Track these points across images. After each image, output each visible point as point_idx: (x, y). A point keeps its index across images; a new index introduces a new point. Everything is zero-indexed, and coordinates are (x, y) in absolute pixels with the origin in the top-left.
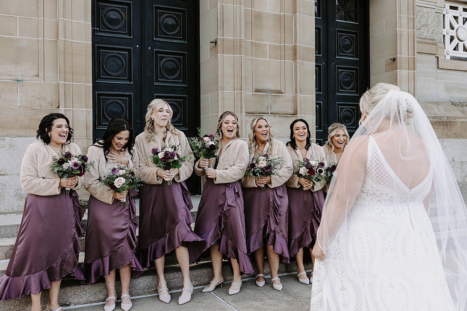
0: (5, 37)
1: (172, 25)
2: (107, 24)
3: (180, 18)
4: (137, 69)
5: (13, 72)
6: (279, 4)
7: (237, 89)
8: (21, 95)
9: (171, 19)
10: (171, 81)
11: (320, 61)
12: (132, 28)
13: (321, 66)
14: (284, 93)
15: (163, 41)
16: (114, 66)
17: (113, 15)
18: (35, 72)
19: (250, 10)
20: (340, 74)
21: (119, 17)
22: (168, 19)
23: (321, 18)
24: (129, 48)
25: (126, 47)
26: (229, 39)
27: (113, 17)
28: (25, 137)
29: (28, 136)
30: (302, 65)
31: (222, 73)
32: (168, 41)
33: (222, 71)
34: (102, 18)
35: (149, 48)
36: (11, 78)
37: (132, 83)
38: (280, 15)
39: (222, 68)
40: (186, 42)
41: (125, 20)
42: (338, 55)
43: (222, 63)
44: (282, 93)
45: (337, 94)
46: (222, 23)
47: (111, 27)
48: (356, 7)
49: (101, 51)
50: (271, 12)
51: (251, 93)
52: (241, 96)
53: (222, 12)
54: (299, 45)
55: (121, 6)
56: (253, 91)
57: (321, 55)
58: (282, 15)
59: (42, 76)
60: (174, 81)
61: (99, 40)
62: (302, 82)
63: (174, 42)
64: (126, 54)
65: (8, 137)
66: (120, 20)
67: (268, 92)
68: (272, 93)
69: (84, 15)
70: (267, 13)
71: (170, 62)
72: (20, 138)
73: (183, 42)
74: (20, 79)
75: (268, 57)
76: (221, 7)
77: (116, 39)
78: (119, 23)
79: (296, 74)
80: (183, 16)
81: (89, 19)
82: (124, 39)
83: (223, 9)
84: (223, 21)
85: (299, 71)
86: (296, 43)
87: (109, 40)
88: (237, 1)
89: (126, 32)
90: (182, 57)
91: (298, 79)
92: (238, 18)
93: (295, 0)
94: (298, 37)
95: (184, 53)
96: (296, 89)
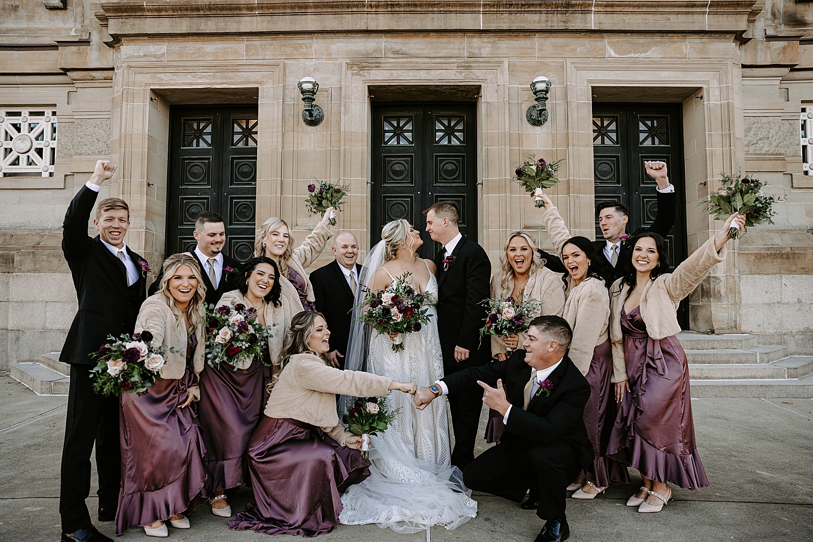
1: (452, 170)
2: (392, 176)
3: (460, 162)
4: (418, 212)
5: (307, 224)
6: (551, 139)
7: (502, 227)
9: (451, 165)
11: (620, 191)
12: (414, 177)
13: (620, 196)
15: (443, 185)
16: (398, 212)
17: (397, 168)
19: (517, 149)
20: (647, 204)
21: (403, 168)
22: (448, 165)
23: (619, 145)
24: (411, 195)
25: (408, 195)
26: (494, 179)
27: (398, 169)
30: (577, 199)
31: (487, 212)
32: (447, 185)
33: (487, 210)
34: (388, 171)
35: (430, 193)
36: (306, 228)
38: (552, 150)
39: (487, 208)
40: (465, 185)
41: (408, 170)
42: (643, 183)
43: (487, 203)
45: (642, 226)
46: (487, 166)
47: (395, 178)
48: (667, 129)
49: (387, 199)
50: (541, 149)
52: (506, 234)
53: (486, 155)
54: (572, 179)
55: (404, 159)
56: (522, 228)
57: (620, 185)
58: (554, 150)
61: (385, 190)
62: (578, 216)
63: (454, 185)
64: (408, 201)
66: (403, 171)
67: (538, 228)
69: (361, 173)
70: (537, 150)
73: (463, 185)
76: (487, 150)
77: (399, 188)
78: (403, 174)
79: (570, 208)
80: (463, 160)
81: (365, 175)
82: (406, 188)
83: (488, 152)
84: (488, 163)
85: (572, 205)
86: (569, 177)
87: (393, 190)
88: (502, 143)
89: (409, 181)
90: (461, 199)
91: (572, 214)
92: (503, 158)
93: (567, 134)
94: (571, 170)
95: (463, 194)
96: (570, 223)
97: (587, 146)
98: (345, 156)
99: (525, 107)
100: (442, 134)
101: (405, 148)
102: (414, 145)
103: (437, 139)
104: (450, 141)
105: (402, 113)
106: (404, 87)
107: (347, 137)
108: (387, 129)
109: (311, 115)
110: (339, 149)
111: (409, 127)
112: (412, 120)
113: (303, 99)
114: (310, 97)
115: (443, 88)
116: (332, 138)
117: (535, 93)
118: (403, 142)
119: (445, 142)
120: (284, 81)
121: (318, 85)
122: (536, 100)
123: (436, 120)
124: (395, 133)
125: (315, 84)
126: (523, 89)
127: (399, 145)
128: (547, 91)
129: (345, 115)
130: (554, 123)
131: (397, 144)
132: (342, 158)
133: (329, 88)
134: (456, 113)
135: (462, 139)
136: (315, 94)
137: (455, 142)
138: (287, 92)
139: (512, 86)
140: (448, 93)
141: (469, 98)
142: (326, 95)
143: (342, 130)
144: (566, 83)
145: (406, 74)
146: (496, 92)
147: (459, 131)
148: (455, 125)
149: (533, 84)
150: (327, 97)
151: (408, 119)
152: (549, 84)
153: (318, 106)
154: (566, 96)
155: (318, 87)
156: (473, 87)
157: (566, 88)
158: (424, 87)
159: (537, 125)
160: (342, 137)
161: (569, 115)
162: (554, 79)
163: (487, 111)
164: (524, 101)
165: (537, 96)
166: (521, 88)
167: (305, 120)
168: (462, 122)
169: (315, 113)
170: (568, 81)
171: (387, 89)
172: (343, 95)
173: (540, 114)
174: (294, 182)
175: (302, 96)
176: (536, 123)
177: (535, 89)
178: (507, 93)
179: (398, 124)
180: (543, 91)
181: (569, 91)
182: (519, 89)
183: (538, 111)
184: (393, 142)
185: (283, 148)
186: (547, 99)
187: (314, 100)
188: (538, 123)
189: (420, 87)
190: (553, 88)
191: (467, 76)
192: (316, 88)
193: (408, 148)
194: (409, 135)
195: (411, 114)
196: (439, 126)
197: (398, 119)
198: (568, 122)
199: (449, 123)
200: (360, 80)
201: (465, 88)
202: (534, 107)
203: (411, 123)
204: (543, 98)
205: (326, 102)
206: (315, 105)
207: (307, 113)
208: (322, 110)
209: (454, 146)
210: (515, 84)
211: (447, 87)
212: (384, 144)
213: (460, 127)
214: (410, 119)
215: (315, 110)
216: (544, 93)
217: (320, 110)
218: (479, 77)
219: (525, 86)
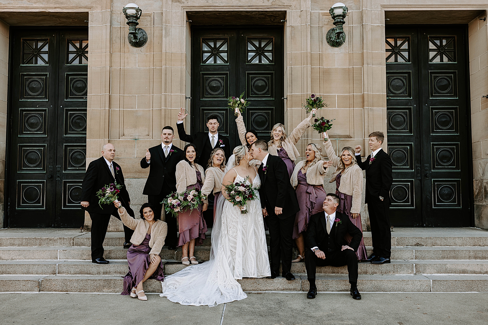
0: (128, 110)
1: (262, 86)
2: (210, 91)
3: (269, 79)
4: (232, 123)
5: (133, 134)
6: (348, 59)
8: (138, 149)
9: (261, 81)
10: (261, 131)
11: (411, 103)
12: (228, 92)
13: (411, 108)
14: (353, 137)
15: (254, 99)
17: (214, 84)
18: (147, 133)
19: (318, 68)
20: (435, 115)
21: (219, 85)
22: (258, 81)
23: (411, 63)
24: (226, 108)
25: (223, 108)
26: (297, 94)
27: (215, 86)
28: (138, 178)
29: (140, 178)
30: (371, 111)
31: (291, 124)
32: (258, 99)
33: (291, 122)
34: (206, 86)
36: (131, 137)
37: (228, 135)
38: (349, 68)
39: (291, 120)
40: (274, 99)
41: (223, 86)
42: (432, 96)
43: (291, 115)
44: (351, 137)
45: (431, 134)
46: (291, 82)
47: (212, 93)
49: (205, 112)
50: (339, 67)
51: (319, 139)
53: (291, 73)
54: (366, 94)
55: (220, 76)
57: (412, 98)
58: (351, 68)
59: (151, 135)
60: (263, 131)
61: (204, 104)
62: (371, 126)
63: (263, 99)
64: (224, 113)
65: (128, 178)
66: (219, 87)
67: (336, 137)
68: (340, 138)
69: (180, 89)
70: (336, 68)
71: (260, 116)
72: (135, 179)
73: (271, 99)
74: (137, 138)
75: (337, 106)
76: (291, 69)
77: (216, 102)
78: (219, 89)
79: (364, 120)
80: (272, 78)
81: (184, 91)
82: (222, 102)
83: (292, 71)
84: (292, 80)
85: (366, 116)
86: (364, 92)
87: (211, 104)
88: (304, 62)
89: (224, 96)
90: (270, 111)
91: (366, 124)
92: (305, 76)
93: (363, 54)
94: (366, 86)
95: (272, 107)
96: (364, 133)
97: (380, 64)
98: (166, 74)
99: (325, 30)
100: (254, 54)
101: (221, 66)
102: (228, 64)
103: (249, 59)
104: (260, 61)
105: (218, 36)
106: (218, 12)
107: (168, 57)
108: (206, 49)
109: (135, 38)
110: (161, 67)
111: (224, 48)
112: (227, 41)
113: (128, 23)
114: (134, 21)
115: (253, 13)
116: (154, 58)
117: (334, 17)
118: (219, 62)
119: (256, 61)
120: (111, 6)
121: (141, 11)
122: (334, 24)
123: (248, 41)
124: (212, 53)
125: (138, 10)
126: (324, 14)
127: (216, 64)
128: (344, 16)
129: (166, 37)
130: (351, 44)
131: (214, 63)
132: (163, 76)
133: (152, 13)
134: (265, 35)
135: (271, 59)
136: (139, 18)
137: (265, 61)
138: (114, 16)
139: (314, 11)
140: (258, 18)
141: (276, 22)
142: (149, 19)
143: (164, 51)
144: (362, 8)
145: (220, 2)
146: (300, 17)
147: (268, 51)
148: (265, 46)
149: (332, 10)
150: (151, 21)
151: (224, 40)
152: (345, 9)
153: (142, 29)
154: (362, 20)
155: (141, 13)
156: (280, 13)
157: (362, 12)
158: (236, 13)
159: (336, 46)
160: (164, 57)
161: (364, 37)
162: (351, 4)
163: (291, 34)
164: (325, 25)
165: (335, 20)
166: (321, 13)
167: (131, 42)
168: (272, 43)
169: (139, 36)
170: (363, 6)
171: (203, 15)
172: (164, 20)
173: (338, 36)
174: (121, 96)
175: (127, 21)
176: (335, 45)
177: (333, 14)
178: (309, 18)
179: (215, 45)
180: (340, 16)
181: (364, 16)
182: (320, 14)
183: (336, 33)
184: (211, 61)
185: (111, 67)
186: (344, 23)
187: (137, 24)
188: (337, 44)
189: (233, 13)
190: (350, 13)
191: (274, 3)
192: (139, 13)
193: (223, 66)
194: (225, 55)
195: (226, 36)
196: (250, 47)
197: (215, 41)
198: (363, 43)
199: (260, 45)
200: (179, 6)
201: (272, 13)
202: (333, 30)
203: (226, 44)
204: (340, 22)
205: (149, 25)
206: (140, 29)
207: (132, 36)
208: (145, 32)
209: (263, 65)
210: (316, 10)
211: (257, 13)
212: (203, 63)
213: (270, 48)
214: (225, 41)
215: (139, 33)
216: (341, 17)
217: (144, 33)
218: (284, 3)
219: (325, 11)
